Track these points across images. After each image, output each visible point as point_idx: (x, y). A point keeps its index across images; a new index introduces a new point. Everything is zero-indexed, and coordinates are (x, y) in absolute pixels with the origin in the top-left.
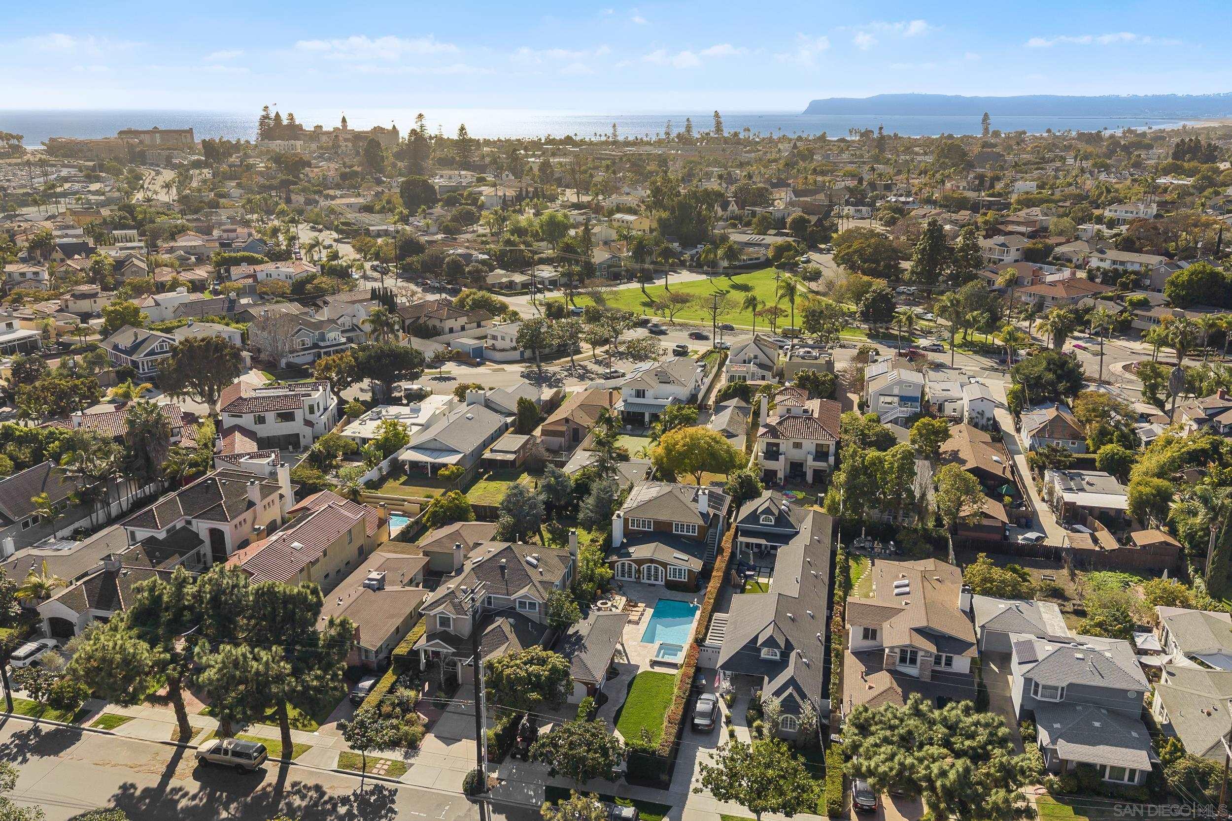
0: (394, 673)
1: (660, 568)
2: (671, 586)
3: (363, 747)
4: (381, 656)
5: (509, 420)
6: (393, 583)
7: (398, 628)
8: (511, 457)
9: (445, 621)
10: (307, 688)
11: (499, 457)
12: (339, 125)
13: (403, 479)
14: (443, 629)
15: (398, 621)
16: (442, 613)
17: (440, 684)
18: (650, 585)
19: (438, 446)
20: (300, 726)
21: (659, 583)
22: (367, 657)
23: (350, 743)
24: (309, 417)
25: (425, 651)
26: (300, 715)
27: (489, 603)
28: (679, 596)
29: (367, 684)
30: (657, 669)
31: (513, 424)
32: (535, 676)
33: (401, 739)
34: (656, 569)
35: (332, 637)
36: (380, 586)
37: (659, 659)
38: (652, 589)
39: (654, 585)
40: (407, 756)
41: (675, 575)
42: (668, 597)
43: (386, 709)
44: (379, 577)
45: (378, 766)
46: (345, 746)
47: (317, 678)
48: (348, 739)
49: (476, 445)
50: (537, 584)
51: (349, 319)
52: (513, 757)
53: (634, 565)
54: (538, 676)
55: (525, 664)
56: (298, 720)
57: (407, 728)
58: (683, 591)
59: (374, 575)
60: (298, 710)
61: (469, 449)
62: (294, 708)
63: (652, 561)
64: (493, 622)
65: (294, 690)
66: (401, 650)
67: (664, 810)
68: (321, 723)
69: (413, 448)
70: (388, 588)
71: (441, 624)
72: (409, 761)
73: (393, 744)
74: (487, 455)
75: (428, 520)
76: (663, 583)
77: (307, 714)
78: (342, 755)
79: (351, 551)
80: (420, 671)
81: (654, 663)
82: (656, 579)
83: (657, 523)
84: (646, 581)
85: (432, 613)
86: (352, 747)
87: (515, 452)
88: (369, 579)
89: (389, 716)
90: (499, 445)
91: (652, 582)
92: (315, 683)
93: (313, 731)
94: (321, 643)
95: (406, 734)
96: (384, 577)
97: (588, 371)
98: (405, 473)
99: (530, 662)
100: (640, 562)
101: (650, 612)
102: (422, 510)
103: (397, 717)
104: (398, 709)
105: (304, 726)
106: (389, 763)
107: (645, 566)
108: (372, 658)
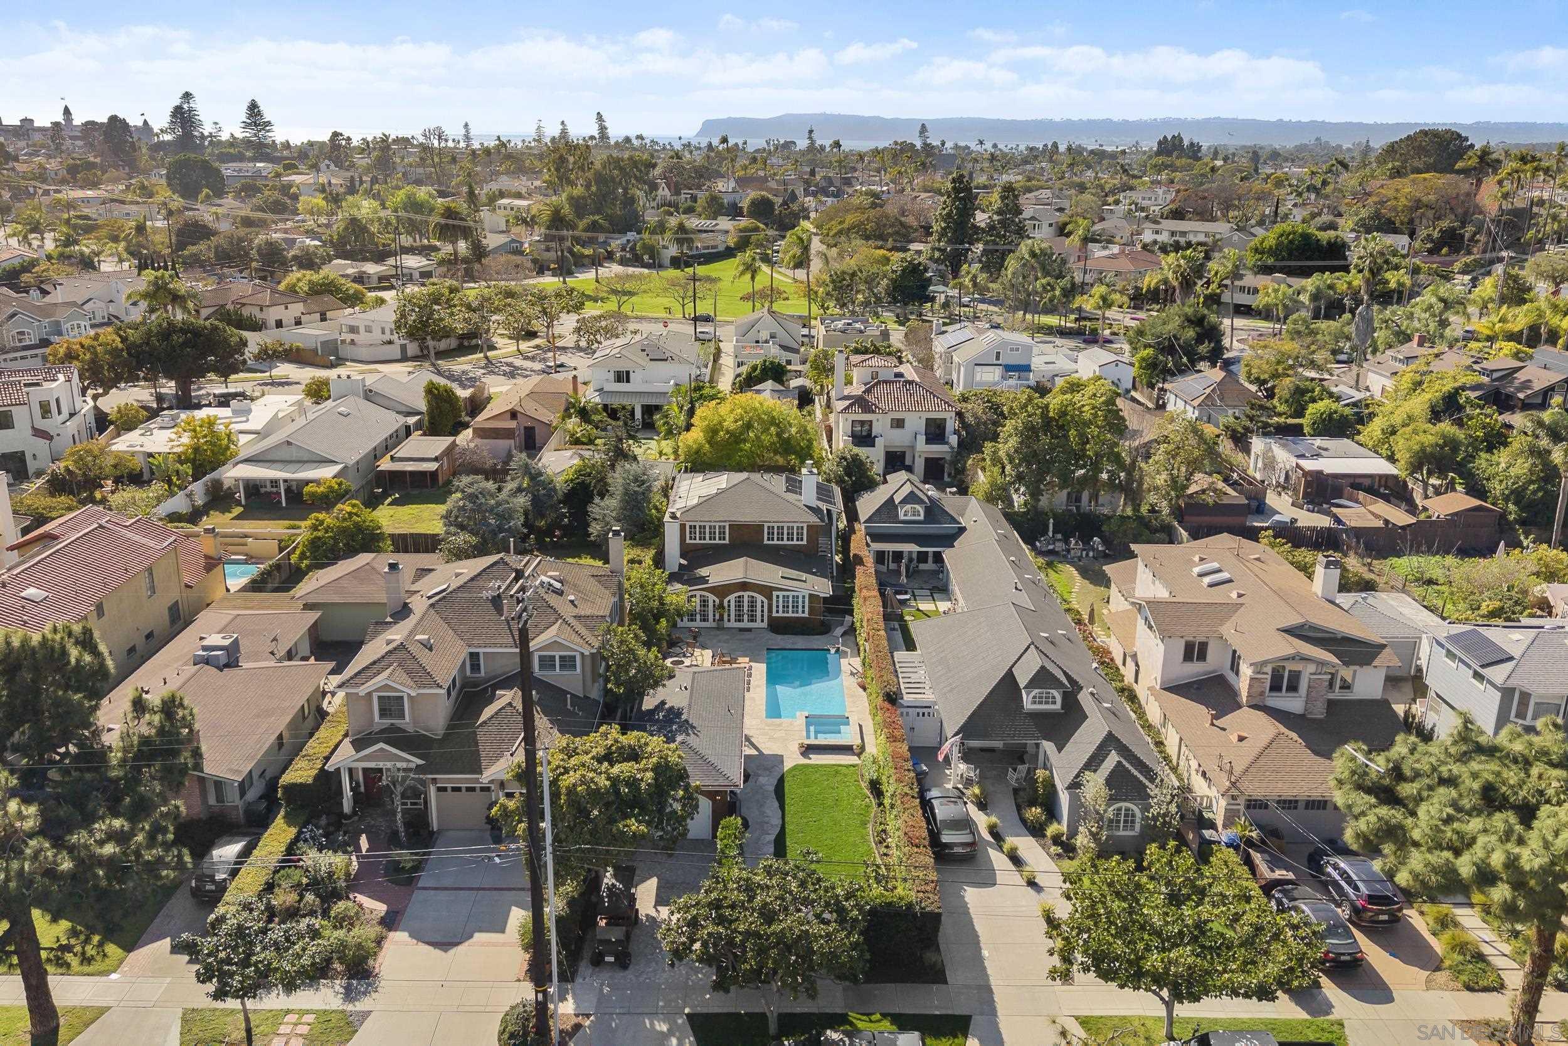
0: (289, 820)
1: (760, 598)
2: (779, 626)
3: (247, 991)
4: (252, 795)
5: (412, 420)
6: (256, 657)
7: (280, 737)
8: (433, 466)
9: (391, 706)
10: (86, 862)
11: (410, 467)
12: (60, 118)
13: (238, 510)
14: (387, 722)
15: (281, 723)
16: (386, 687)
17: (395, 833)
18: (741, 630)
19: (294, 454)
20: (74, 961)
21: (758, 624)
22: (220, 798)
23: (211, 987)
24: (41, 424)
25: (350, 770)
26: (74, 933)
27: (475, 667)
28: (800, 641)
29: (228, 852)
30: (816, 759)
31: (419, 426)
32: (628, 784)
33: (328, 961)
34: (752, 602)
35: (145, 741)
36: (230, 659)
37: (812, 741)
38: (747, 635)
39: (749, 630)
40: (349, 995)
41: (786, 607)
42: (782, 645)
43: (283, 898)
44: (227, 642)
45: (283, 1029)
46: (200, 996)
47: (112, 836)
48: (203, 978)
49: (363, 452)
50: (571, 620)
51: (103, 305)
52: (597, 961)
53: (711, 598)
54: (633, 783)
55: (600, 760)
56: (67, 948)
57: (341, 933)
58: (803, 633)
59: (215, 640)
60: (65, 925)
61: (353, 458)
62: (55, 920)
63: (744, 586)
64: (491, 700)
65: (51, 873)
66: (300, 773)
67: (959, 1025)
68: (129, 947)
69: (247, 461)
70: (245, 664)
71: (383, 713)
72: (360, 1006)
73: (317, 973)
74: (385, 465)
75: (303, 556)
76: (765, 625)
77: (92, 930)
78: (189, 1018)
79: (156, 612)
80: (342, 815)
81: (808, 750)
82: (752, 619)
83: (735, 528)
84: (733, 624)
85: (362, 691)
86: (219, 995)
87: (436, 459)
88: (205, 648)
89: (292, 913)
90: (403, 450)
91: (746, 624)
92: (109, 849)
93: (106, 973)
94: (115, 757)
95: (343, 945)
96: (236, 642)
97: (517, 368)
98: (239, 503)
99: (608, 757)
100: (721, 591)
101: (760, 670)
102: (281, 550)
103: (312, 913)
104: (310, 897)
105: (86, 960)
106: (310, 1018)
107: (732, 597)
108: (233, 799)
